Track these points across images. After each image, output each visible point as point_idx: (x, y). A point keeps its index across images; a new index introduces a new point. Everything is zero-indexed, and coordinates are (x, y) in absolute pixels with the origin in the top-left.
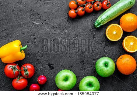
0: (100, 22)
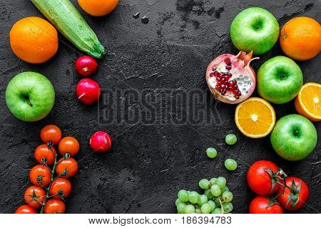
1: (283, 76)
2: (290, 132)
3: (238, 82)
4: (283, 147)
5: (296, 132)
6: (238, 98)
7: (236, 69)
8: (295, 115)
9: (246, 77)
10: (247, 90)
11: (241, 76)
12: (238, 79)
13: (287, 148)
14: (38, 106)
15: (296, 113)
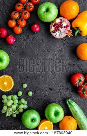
0: (71, 104)
1: (56, 114)
2: (33, 117)
3: (59, 31)
4: (27, 115)
5: (33, 120)
6: (53, 32)
7: (64, 30)
8: (40, 120)
9: (61, 35)
10: (56, 35)
11: (62, 32)
12: (61, 31)
13: (27, 116)
14: (44, 15)
15: (41, 120)
